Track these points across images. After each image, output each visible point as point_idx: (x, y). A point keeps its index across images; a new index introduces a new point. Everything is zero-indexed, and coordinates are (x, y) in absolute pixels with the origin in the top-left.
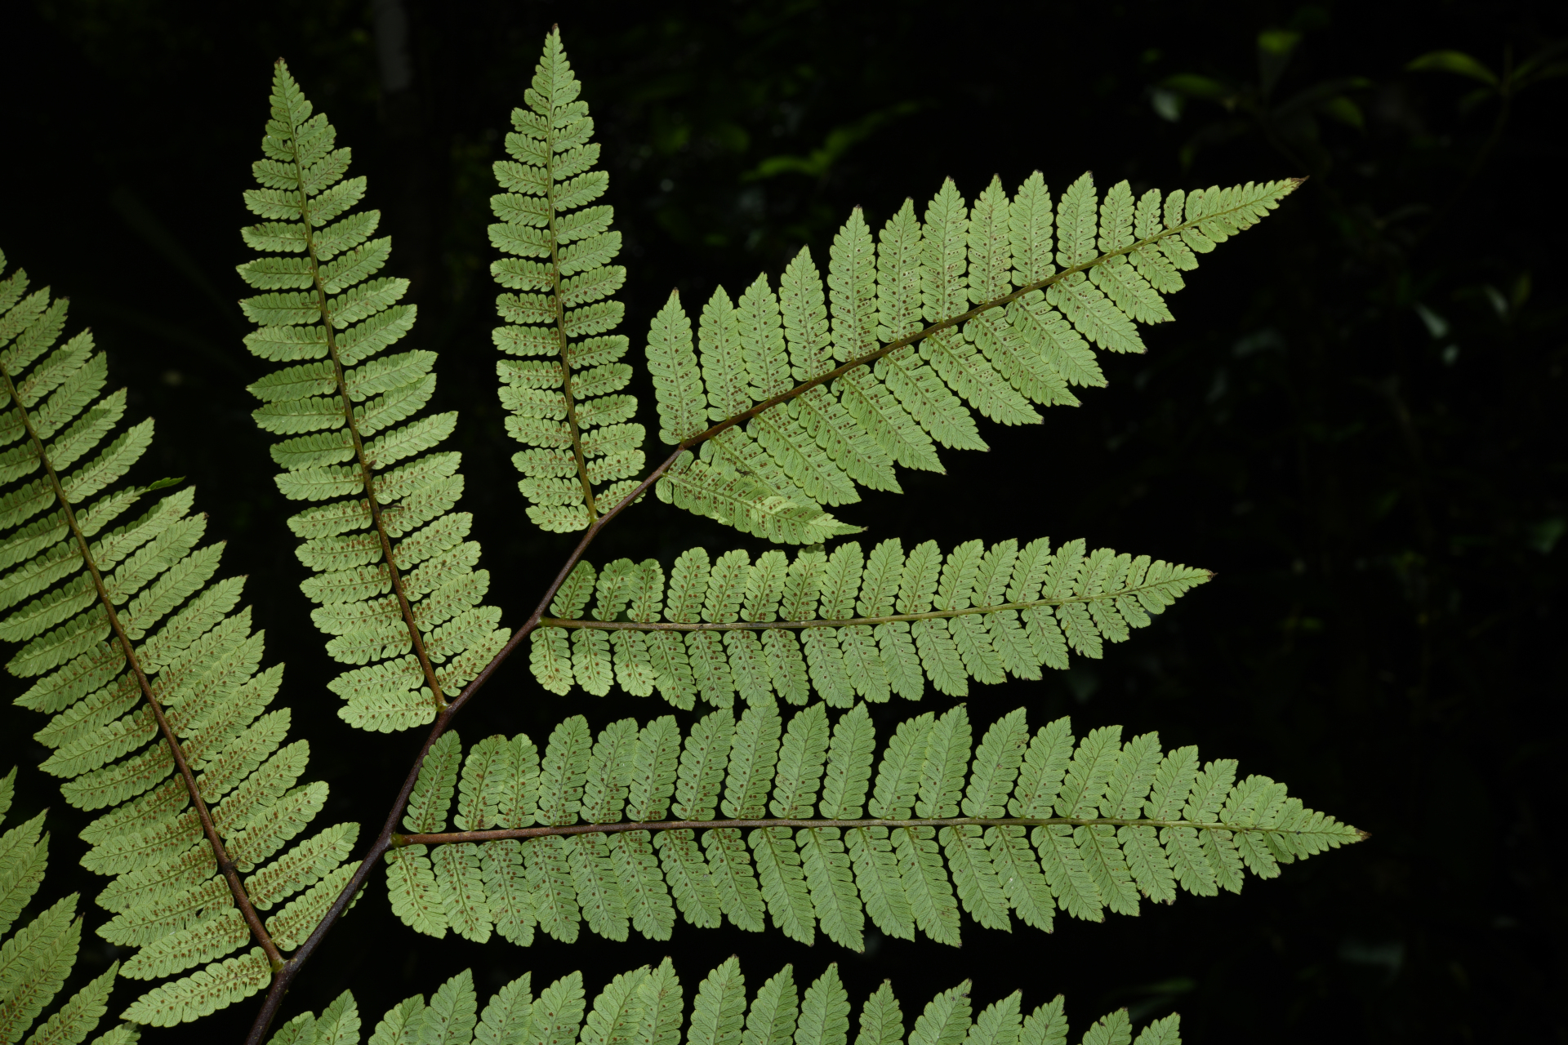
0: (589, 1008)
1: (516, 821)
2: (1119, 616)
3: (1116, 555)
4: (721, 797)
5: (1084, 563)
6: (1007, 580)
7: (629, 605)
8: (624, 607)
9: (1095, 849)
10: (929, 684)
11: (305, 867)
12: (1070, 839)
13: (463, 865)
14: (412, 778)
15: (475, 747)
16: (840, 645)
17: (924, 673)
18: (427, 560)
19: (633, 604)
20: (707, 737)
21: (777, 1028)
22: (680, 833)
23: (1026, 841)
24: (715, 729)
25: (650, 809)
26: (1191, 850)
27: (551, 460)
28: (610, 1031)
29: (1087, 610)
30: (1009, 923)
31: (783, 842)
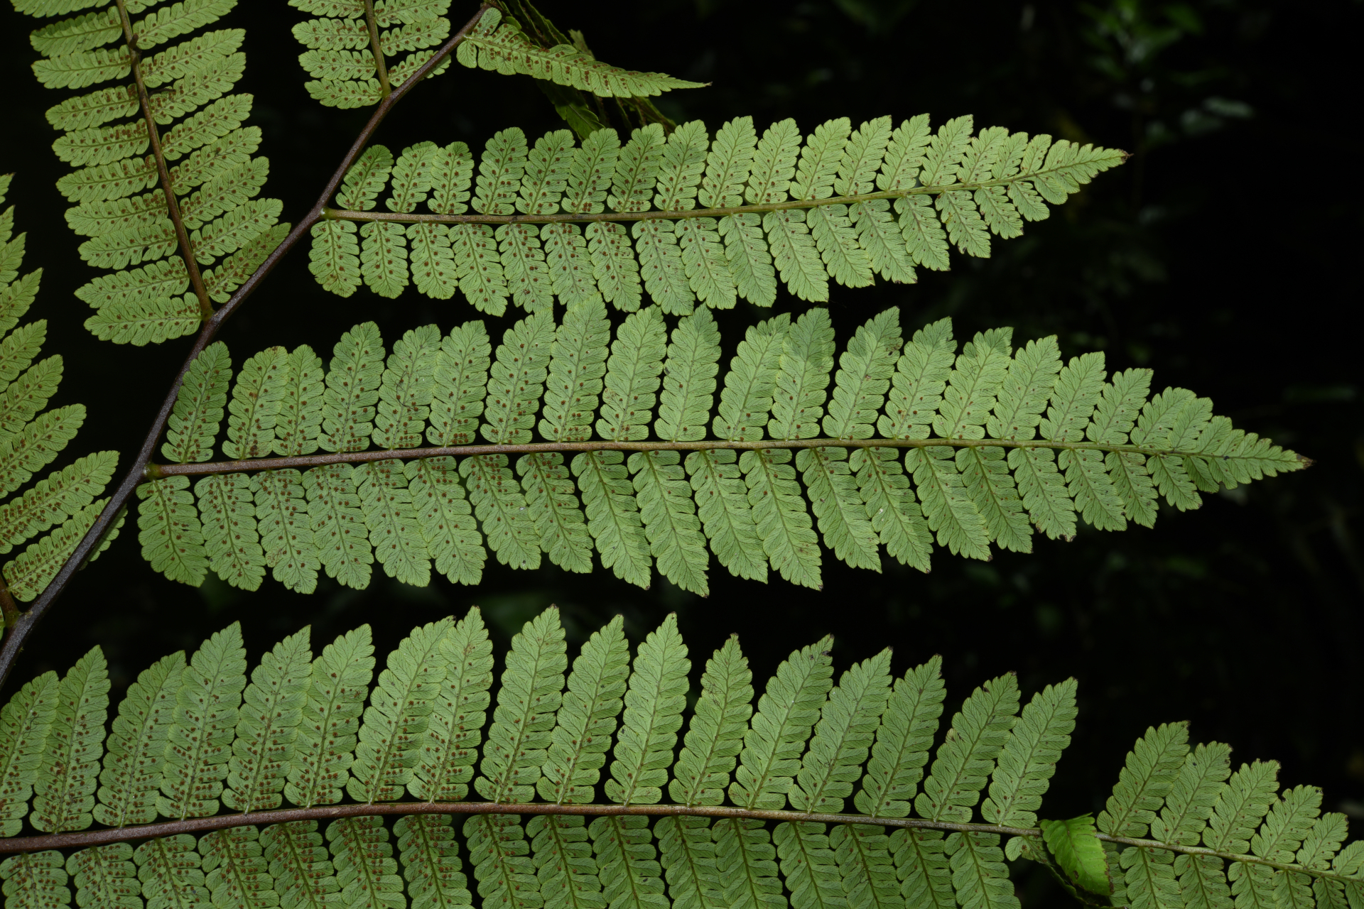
0: (380, 666)
1: (296, 447)
2: (1012, 207)
3: (1010, 135)
4: (539, 416)
5: (970, 144)
6: (878, 164)
7: (430, 194)
8: (424, 196)
9: (981, 475)
10: (782, 288)
11: (53, 502)
12: (951, 463)
13: (233, 499)
14: (171, 399)
15: (249, 361)
16: (679, 240)
17: (777, 274)
18: (200, 149)
19: (435, 193)
20: (522, 346)
21: (604, 690)
22: (491, 459)
23: (898, 465)
24: (531, 335)
25: (455, 432)
26: (1096, 476)
27: (338, 31)
28: (406, 693)
29: (973, 200)
30: (878, 561)
31: (613, 468)
